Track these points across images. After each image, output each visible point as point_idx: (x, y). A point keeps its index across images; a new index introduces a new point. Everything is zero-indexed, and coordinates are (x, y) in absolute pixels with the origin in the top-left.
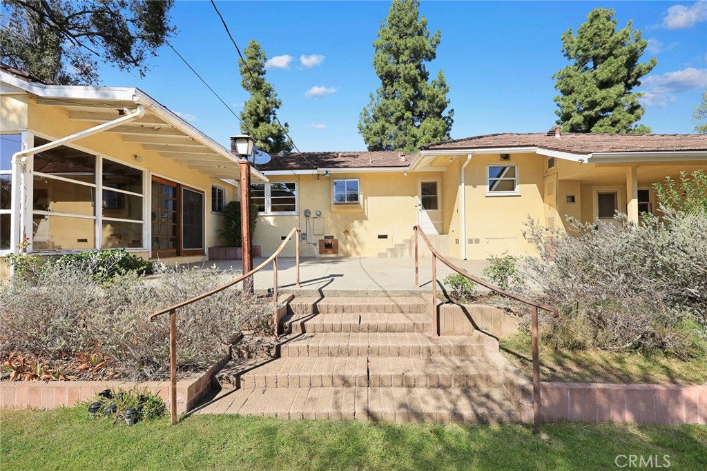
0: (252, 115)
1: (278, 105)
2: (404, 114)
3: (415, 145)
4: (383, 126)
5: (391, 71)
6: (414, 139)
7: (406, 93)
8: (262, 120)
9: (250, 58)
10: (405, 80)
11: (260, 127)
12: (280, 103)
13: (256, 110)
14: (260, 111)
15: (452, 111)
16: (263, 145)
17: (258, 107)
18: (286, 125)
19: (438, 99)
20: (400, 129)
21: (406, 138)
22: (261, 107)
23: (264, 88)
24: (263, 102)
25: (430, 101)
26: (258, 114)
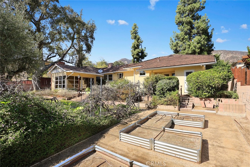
0: (133, 47)
1: (142, 42)
2: (184, 37)
3: (189, 48)
4: (177, 43)
5: (180, 21)
6: (189, 46)
7: (186, 28)
8: (136, 48)
9: (133, 29)
10: (186, 24)
11: (135, 51)
12: (143, 41)
13: (134, 45)
14: (136, 45)
15: (213, 29)
16: (136, 56)
17: (135, 44)
18: (145, 48)
19: (200, 28)
20: (184, 43)
21: (186, 46)
22: (136, 44)
23: (137, 38)
24: (136, 43)
25: (197, 29)
26: (135, 47)
